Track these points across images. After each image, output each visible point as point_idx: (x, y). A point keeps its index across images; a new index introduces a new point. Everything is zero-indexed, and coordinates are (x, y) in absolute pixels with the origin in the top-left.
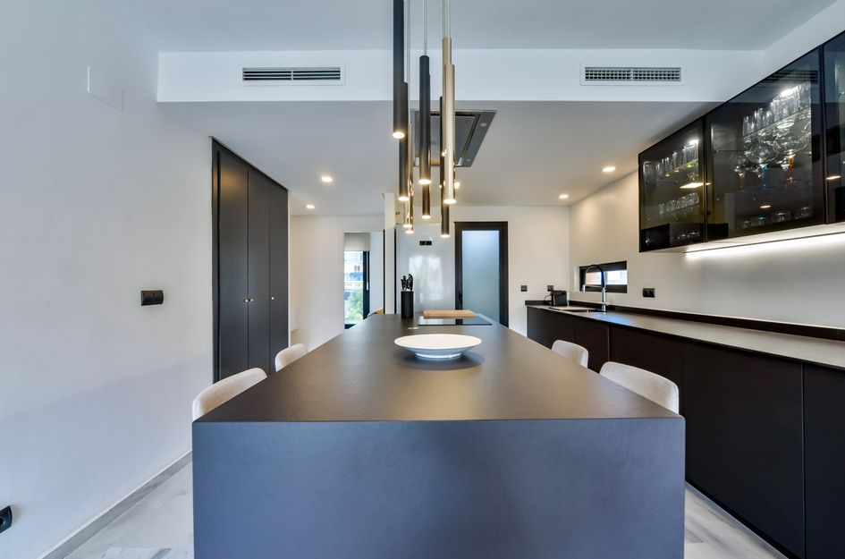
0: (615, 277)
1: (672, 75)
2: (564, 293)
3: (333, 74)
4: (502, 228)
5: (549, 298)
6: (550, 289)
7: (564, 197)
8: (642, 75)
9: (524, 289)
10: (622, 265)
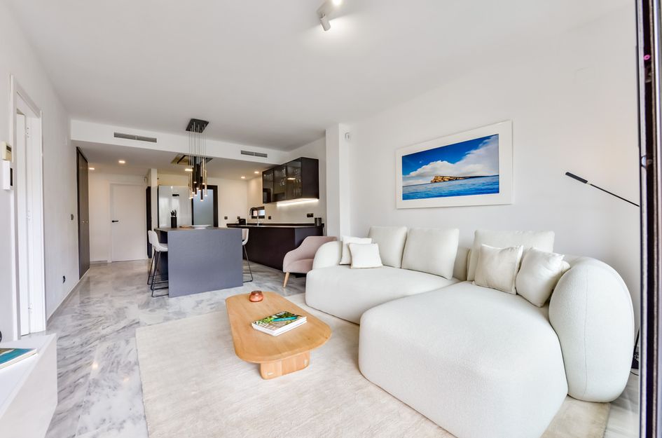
0: (262, 213)
1: (265, 156)
2: (244, 220)
3: (154, 140)
4: (214, 188)
5: (238, 223)
6: (239, 218)
7: (243, 178)
8: (257, 155)
9: (226, 218)
10: (263, 208)
